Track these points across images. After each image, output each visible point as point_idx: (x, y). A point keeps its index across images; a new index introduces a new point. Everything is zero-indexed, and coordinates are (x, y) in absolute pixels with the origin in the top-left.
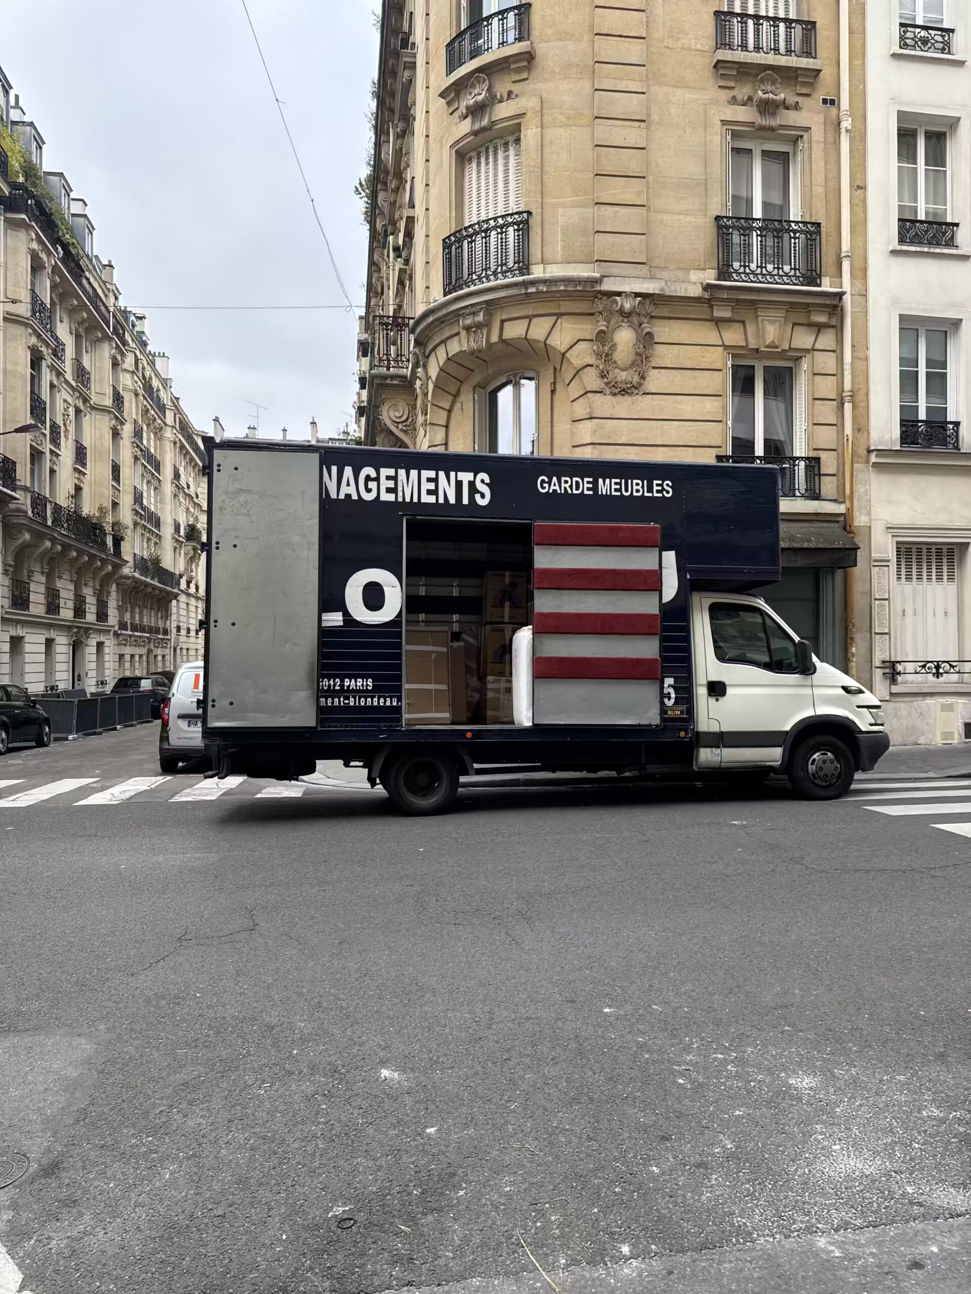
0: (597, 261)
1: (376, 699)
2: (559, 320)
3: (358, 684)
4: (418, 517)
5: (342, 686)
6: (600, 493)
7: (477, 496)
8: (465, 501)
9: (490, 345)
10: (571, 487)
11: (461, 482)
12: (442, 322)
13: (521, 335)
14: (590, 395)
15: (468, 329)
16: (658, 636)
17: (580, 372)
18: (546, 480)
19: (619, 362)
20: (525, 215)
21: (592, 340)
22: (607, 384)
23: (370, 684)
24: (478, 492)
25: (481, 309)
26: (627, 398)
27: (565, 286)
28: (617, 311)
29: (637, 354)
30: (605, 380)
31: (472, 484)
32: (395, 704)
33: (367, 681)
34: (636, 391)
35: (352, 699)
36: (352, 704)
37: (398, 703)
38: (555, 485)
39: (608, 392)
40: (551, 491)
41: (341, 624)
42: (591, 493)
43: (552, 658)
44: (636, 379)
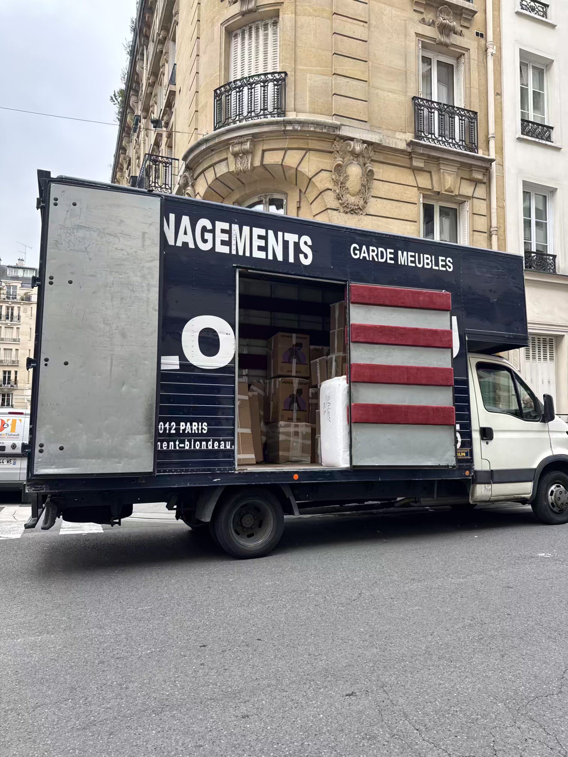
0: (334, 115)
1: (210, 443)
2: (308, 154)
3: (194, 428)
4: (250, 271)
5: (178, 430)
6: (400, 263)
7: (301, 256)
8: (291, 260)
9: (253, 168)
10: (377, 255)
11: (288, 242)
12: (212, 150)
13: (278, 162)
14: (329, 211)
15: (236, 155)
16: (451, 387)
17: (323, 193)
18: (358, 248)
19: (350, 189)
20: (283, 75)
21: (331, 171)
22: (341, 204)
23: (206, 428)
24: (302, 252)
25: (247, 140)
26: (354, 216)
27: (315, 128)
28: (350, 152)
29: (363, 185)
30: (340, 201)
31: (297, 245)
32: (228, 447)
33: (202, 426)
34: (361, 213)
35: (187, 443)
36: (187, 448)
37: (231, 447)
38: (364, 253)
39: (342, 211)
40: (361, 258)
41: (178, 367)
42: (393, 262)
43: (368, 405)
44: (362, 202)
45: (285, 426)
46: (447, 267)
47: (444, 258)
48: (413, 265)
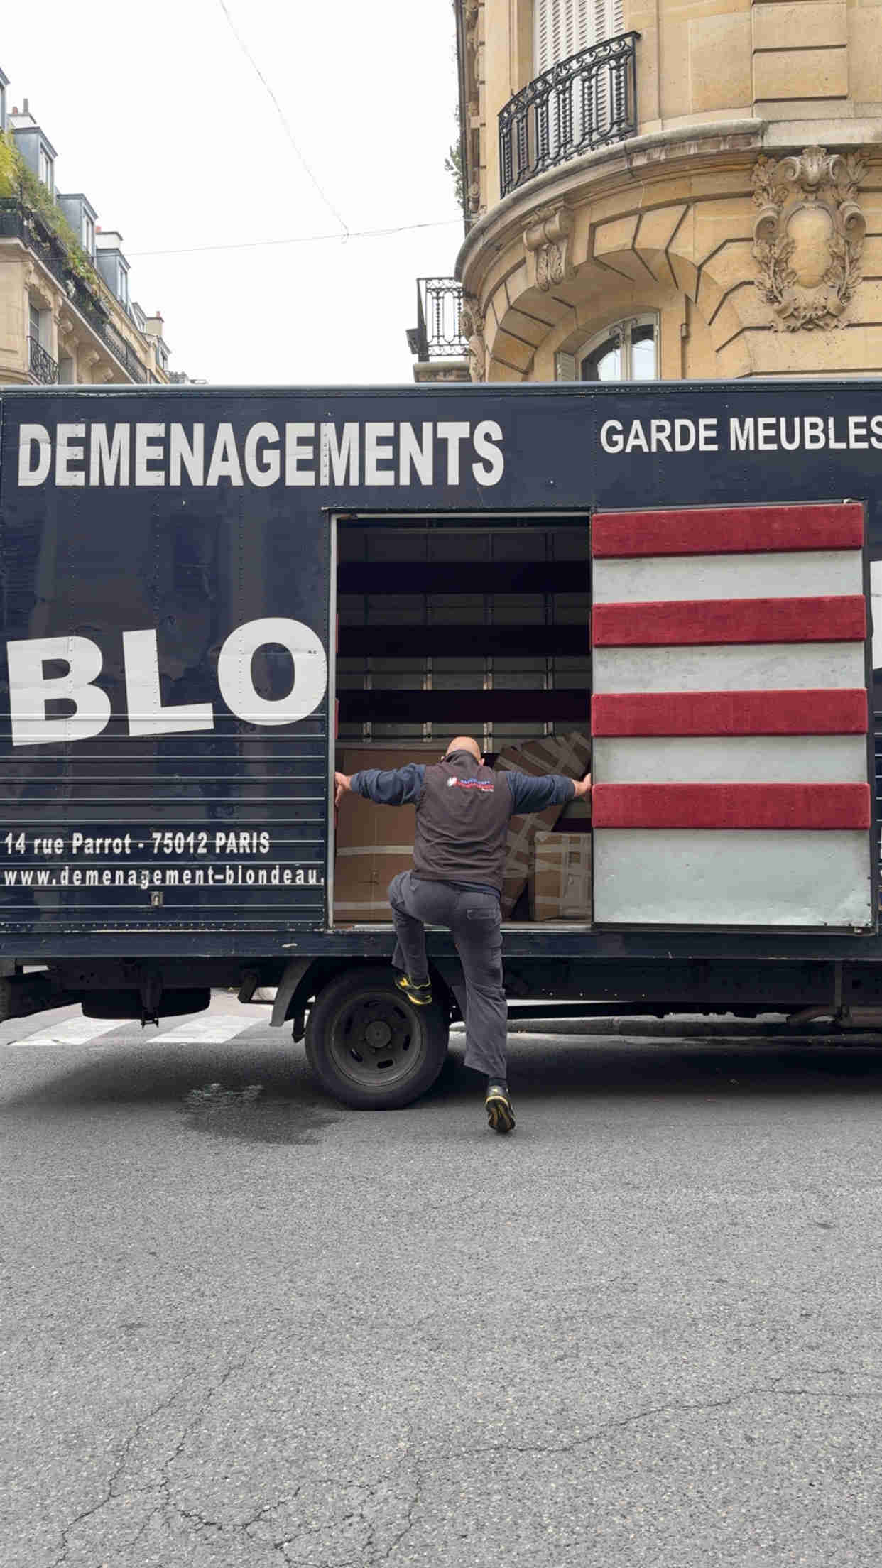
0: (757, 101)
1: (276, 872)
2: (691, 212)
3: (242, 842)
4: (360, 516)
5: (210, 847)
6: (733, 447)
7: (478, 468)
8: (453, 478)
9: (574, 271)
10: (671, 438)
11: (445, 441)
13: (625, 245)
14: (748, 333)
15: (537, 249)
16: (864, 738)
17: (730, 297)
18: (619, 426)
19: (800, 273)
20: (629, 40)
21: (752, 239)
22: (779, 312)
23: (266, 843)
24: (479, 459)
25: (556, 209)
26: (818, 335)
27: (699, 146)
28: (795, 182)
29: (835, 256)
30: (776, 306)
31: (467, 447)
32: (312, 881)
33: (258, 838)
34: (835, 322)
35: (229, 872)
36: (229, 882)
37: (318, 880)
38: (637, 437)
39: (781, 327)
40: (628, 450)
41: (211, 726)
42: (714, 448)
43: (630, 787)
44: (833, 301)
45: (549, 841)
46: (873, 440)
47: (863, 419)
48: (774, 447)
